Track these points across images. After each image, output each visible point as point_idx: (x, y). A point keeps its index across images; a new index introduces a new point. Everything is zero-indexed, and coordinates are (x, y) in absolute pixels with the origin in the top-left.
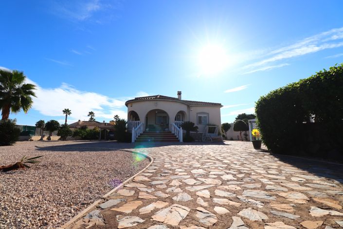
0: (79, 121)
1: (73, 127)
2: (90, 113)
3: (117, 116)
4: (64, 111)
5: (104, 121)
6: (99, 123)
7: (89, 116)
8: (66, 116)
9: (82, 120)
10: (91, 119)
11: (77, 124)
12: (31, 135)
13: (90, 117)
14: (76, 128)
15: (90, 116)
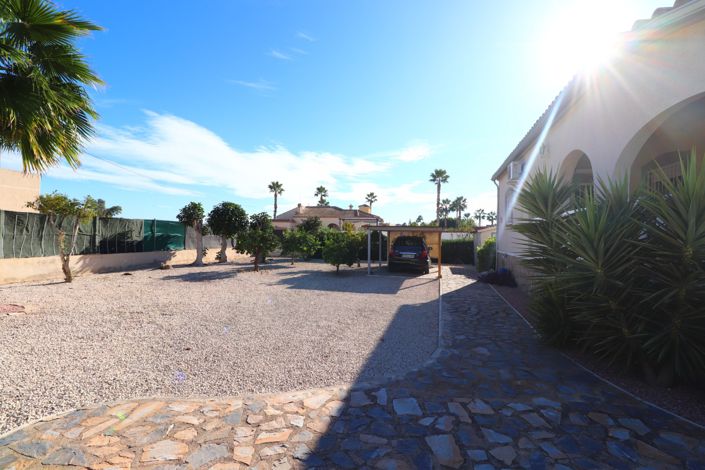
0: (299, 205)
1: (287, 221)
2: (318, 189)
3: (372, 194)
4: (270, 187)
5: (351, 206)
6: (340, 210)
7: (316, 195)
8: (276, 196)
9: (304, 205)
10: (322, 201)
11: (296, 212)
12: (172, 247)
13: (319, 198)
14: (293, 221)
15: (320, 196)
